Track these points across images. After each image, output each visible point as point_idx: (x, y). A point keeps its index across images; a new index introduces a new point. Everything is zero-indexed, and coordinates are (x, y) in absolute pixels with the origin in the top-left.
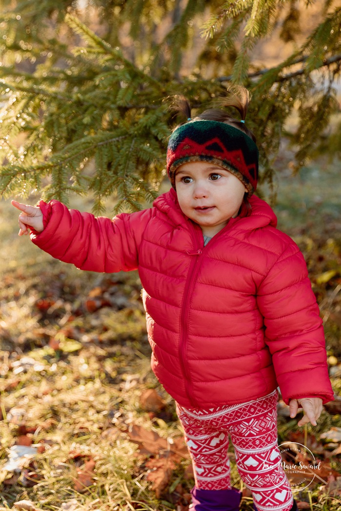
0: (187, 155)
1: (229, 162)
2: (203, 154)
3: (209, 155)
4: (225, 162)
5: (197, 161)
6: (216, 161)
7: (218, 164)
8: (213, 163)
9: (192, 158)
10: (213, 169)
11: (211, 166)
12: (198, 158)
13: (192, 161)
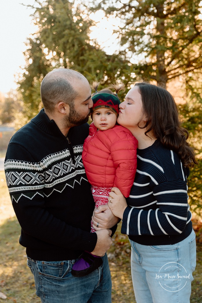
0: (100, 105)
1: (114, 109)
2: (106, 105)
3: (108, 106)
4: (113, 109)
5: (104, 108)
6: (110, 108)
7: (111, 109)
8: (109, 109)
9: (102, 106)
10: (109, 111)
11: (108, 110)
12: (104, 106)
13: (102, 108)
